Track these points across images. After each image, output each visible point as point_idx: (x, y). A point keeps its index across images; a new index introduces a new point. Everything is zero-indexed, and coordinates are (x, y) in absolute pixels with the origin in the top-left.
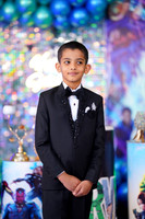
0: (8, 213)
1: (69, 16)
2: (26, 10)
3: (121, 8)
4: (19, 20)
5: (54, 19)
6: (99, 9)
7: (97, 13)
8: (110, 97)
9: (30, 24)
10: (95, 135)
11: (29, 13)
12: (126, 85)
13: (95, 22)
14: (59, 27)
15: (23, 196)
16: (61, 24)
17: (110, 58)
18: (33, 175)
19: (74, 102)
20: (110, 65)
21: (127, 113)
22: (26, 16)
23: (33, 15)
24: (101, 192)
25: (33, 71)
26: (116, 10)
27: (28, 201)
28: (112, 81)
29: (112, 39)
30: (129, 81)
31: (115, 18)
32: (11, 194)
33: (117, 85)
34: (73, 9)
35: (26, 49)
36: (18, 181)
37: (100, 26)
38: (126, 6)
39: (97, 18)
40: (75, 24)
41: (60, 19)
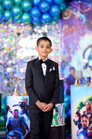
0: (10, 121)
1: (40, 17)
2: (17, 14)
3: (68, 12)
4: (13, 20)
5: (32, 19)
6: (56, 14)
7: (56, 16)
8: (63, 61)
9: (19, 21)
10: (55, 83)
11: (19, 16)
12: (72, 55)
13: (54, 20)
14: (35, 23)
15: (18, 113)
16: (36, 22)
17: (62, 40)
18: (22, 103)
19: (44, 66)
20: (63, 44)
21: (72, 70)
22: (17, 17)
23: (21, 17)
24: (57, 111)
25: (20, 47)
26: (66, 14)
27: (20, 116)
28: (64, 52)
29: (64, 29)
30: (74, 53)
31: (65, 18)
32: (11, 112)
33: (67, 55)
34: (42, 13)
35: (16, 35)
36: (15, 105)
37: (57, 22)
38: (71, 12)
39: (55, 18)
40: (43, 22)
41: (35, 19)
